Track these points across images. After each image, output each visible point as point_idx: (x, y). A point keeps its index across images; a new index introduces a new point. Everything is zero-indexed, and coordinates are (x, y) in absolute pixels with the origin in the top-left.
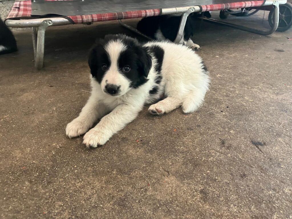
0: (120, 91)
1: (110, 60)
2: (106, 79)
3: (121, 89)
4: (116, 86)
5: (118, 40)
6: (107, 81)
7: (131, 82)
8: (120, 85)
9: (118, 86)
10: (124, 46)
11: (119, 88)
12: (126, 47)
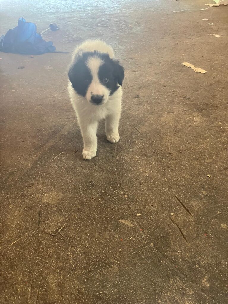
0: (104, 100)
1: (91, 74)
2: (90, 92)
3: (104, 98)
4: (100, 95)
5: (95, 56)
6: (91, 93)
7: (110, 91)
8: (103, 94)
9: (102, 95)
10: (101, 61)
11: (102, 97)
12: (103, 61)
